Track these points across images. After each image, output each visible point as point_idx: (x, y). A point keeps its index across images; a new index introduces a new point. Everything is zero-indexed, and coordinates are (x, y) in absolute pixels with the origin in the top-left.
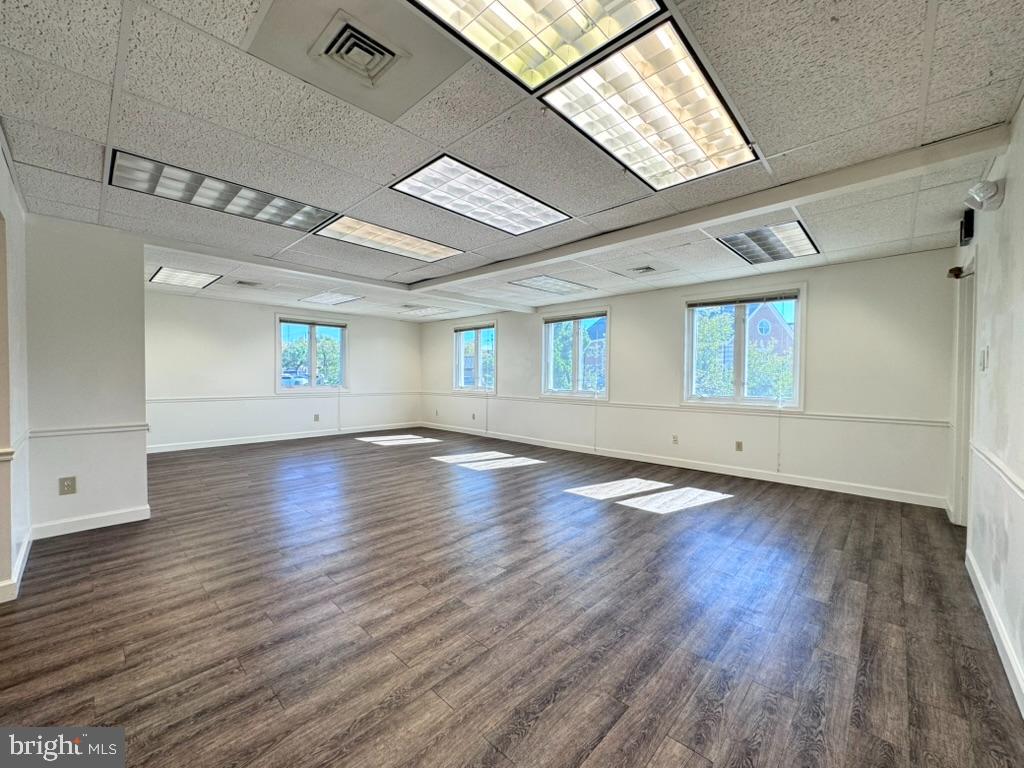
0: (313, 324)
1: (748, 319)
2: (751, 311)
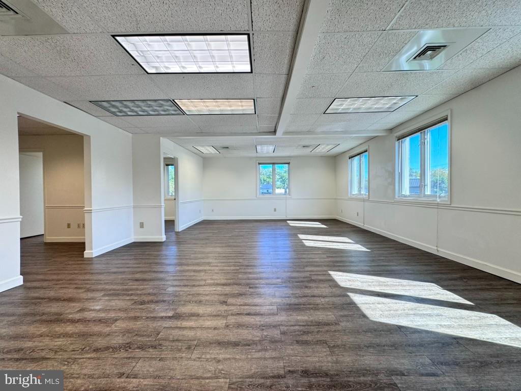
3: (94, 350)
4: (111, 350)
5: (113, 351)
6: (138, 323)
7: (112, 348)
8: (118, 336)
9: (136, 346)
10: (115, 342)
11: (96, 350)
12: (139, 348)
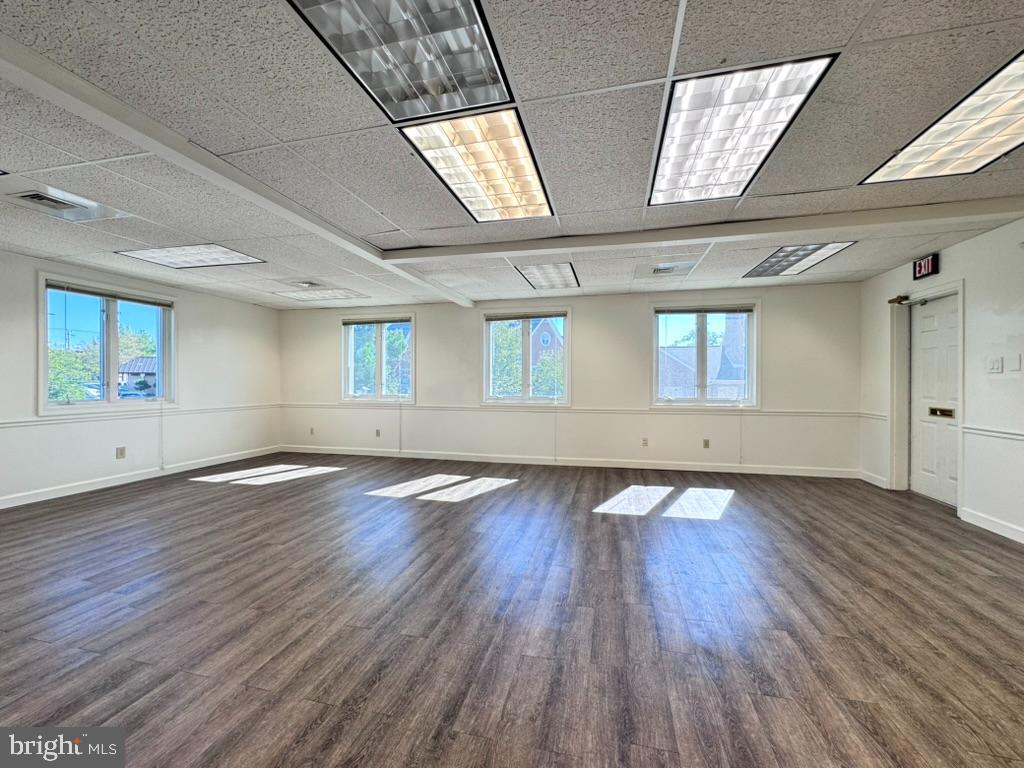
0: (115, 297)
1: (532, 334)
2: (535, 325)
3: (942, 701)
4: (920, 680)
5: (919, 676)
6: (834, 667)
7: (915, 680)
8: (887, 683)
9: (885, 655)
10: (902, 681)
11: (939, 698)
12: (886, 651)
